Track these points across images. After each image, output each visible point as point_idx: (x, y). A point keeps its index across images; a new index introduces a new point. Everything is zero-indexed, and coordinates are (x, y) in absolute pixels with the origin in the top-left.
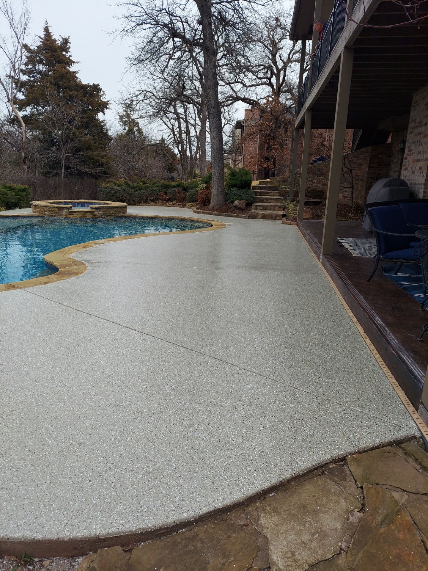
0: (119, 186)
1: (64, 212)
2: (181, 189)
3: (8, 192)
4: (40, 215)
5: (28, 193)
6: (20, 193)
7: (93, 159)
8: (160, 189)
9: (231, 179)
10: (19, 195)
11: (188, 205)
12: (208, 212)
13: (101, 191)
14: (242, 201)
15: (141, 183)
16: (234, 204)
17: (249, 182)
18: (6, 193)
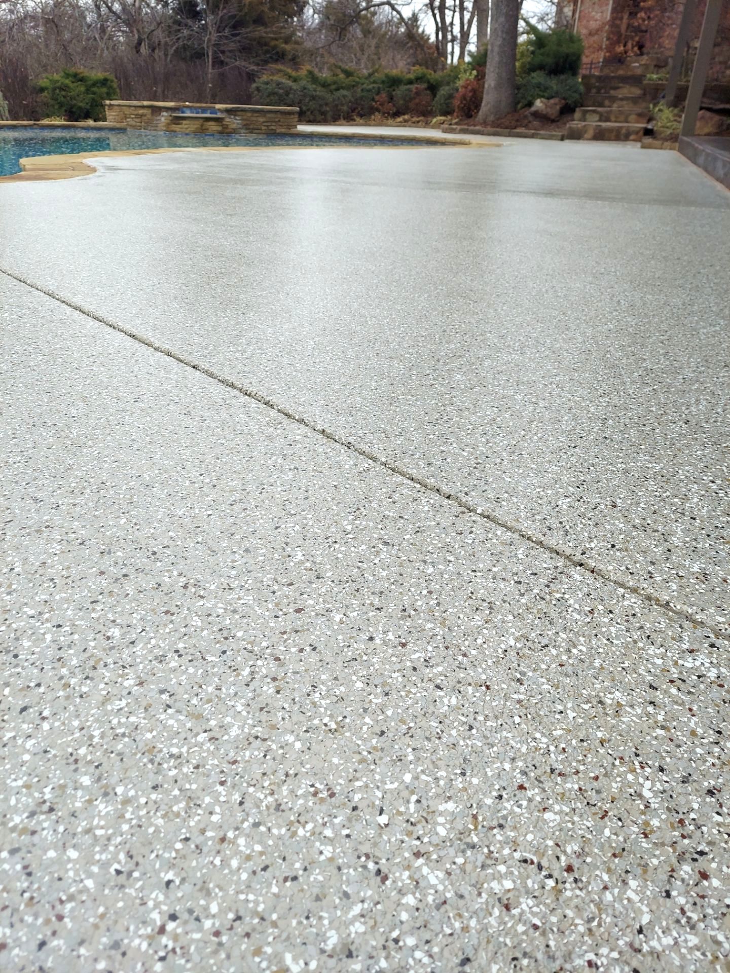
0: (295, 80)
1: (163, 119)
2: (424, 86)
3: (72, 85)
4: (118, 125)
5: (111, 91)
6: (95, 89)
7: (266, 44)
8: (379, 88)
9: (533, 53)
10: (94, 93)
11: (434, 120)
12: (472, 128)
13: (258, 89)
14: (552, 101)
15: (342, 76)
16: (533, 109)
17: (574, 58)
18: (67, 86)
